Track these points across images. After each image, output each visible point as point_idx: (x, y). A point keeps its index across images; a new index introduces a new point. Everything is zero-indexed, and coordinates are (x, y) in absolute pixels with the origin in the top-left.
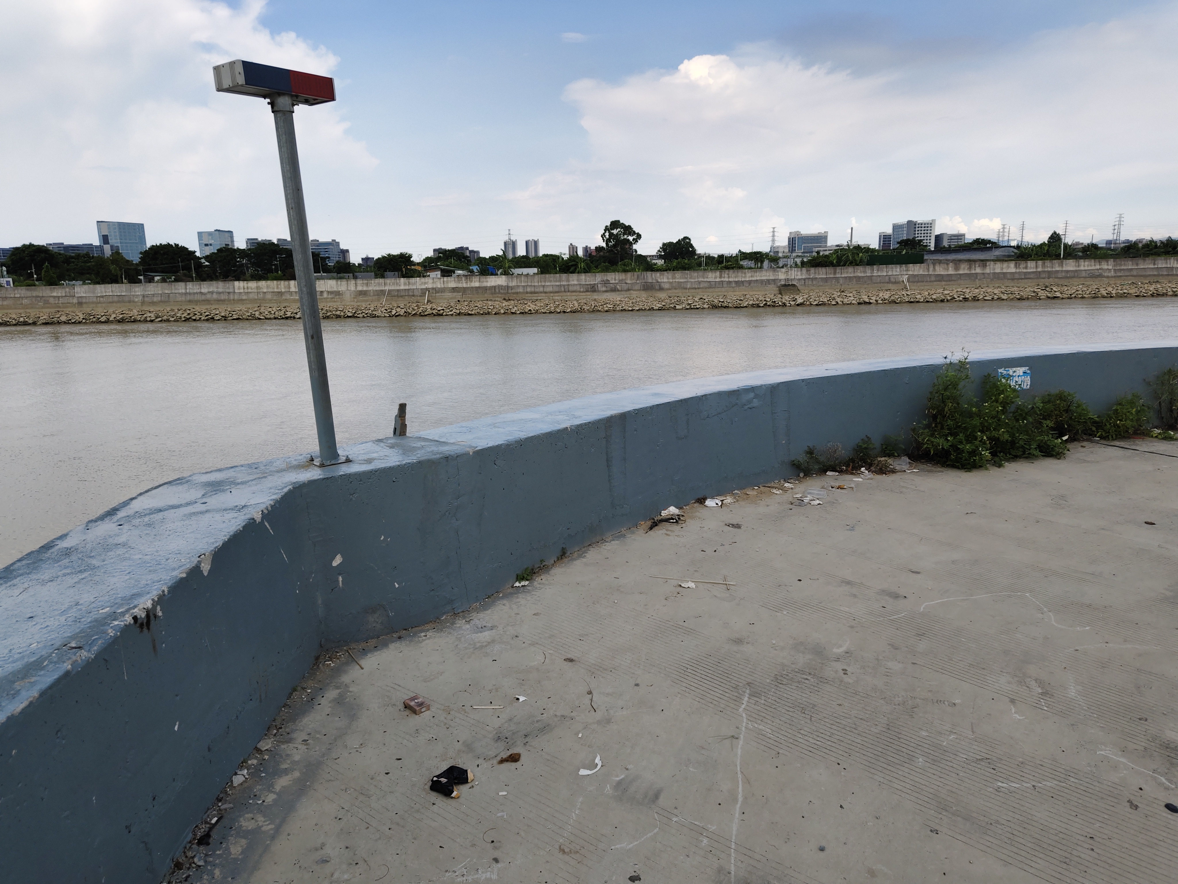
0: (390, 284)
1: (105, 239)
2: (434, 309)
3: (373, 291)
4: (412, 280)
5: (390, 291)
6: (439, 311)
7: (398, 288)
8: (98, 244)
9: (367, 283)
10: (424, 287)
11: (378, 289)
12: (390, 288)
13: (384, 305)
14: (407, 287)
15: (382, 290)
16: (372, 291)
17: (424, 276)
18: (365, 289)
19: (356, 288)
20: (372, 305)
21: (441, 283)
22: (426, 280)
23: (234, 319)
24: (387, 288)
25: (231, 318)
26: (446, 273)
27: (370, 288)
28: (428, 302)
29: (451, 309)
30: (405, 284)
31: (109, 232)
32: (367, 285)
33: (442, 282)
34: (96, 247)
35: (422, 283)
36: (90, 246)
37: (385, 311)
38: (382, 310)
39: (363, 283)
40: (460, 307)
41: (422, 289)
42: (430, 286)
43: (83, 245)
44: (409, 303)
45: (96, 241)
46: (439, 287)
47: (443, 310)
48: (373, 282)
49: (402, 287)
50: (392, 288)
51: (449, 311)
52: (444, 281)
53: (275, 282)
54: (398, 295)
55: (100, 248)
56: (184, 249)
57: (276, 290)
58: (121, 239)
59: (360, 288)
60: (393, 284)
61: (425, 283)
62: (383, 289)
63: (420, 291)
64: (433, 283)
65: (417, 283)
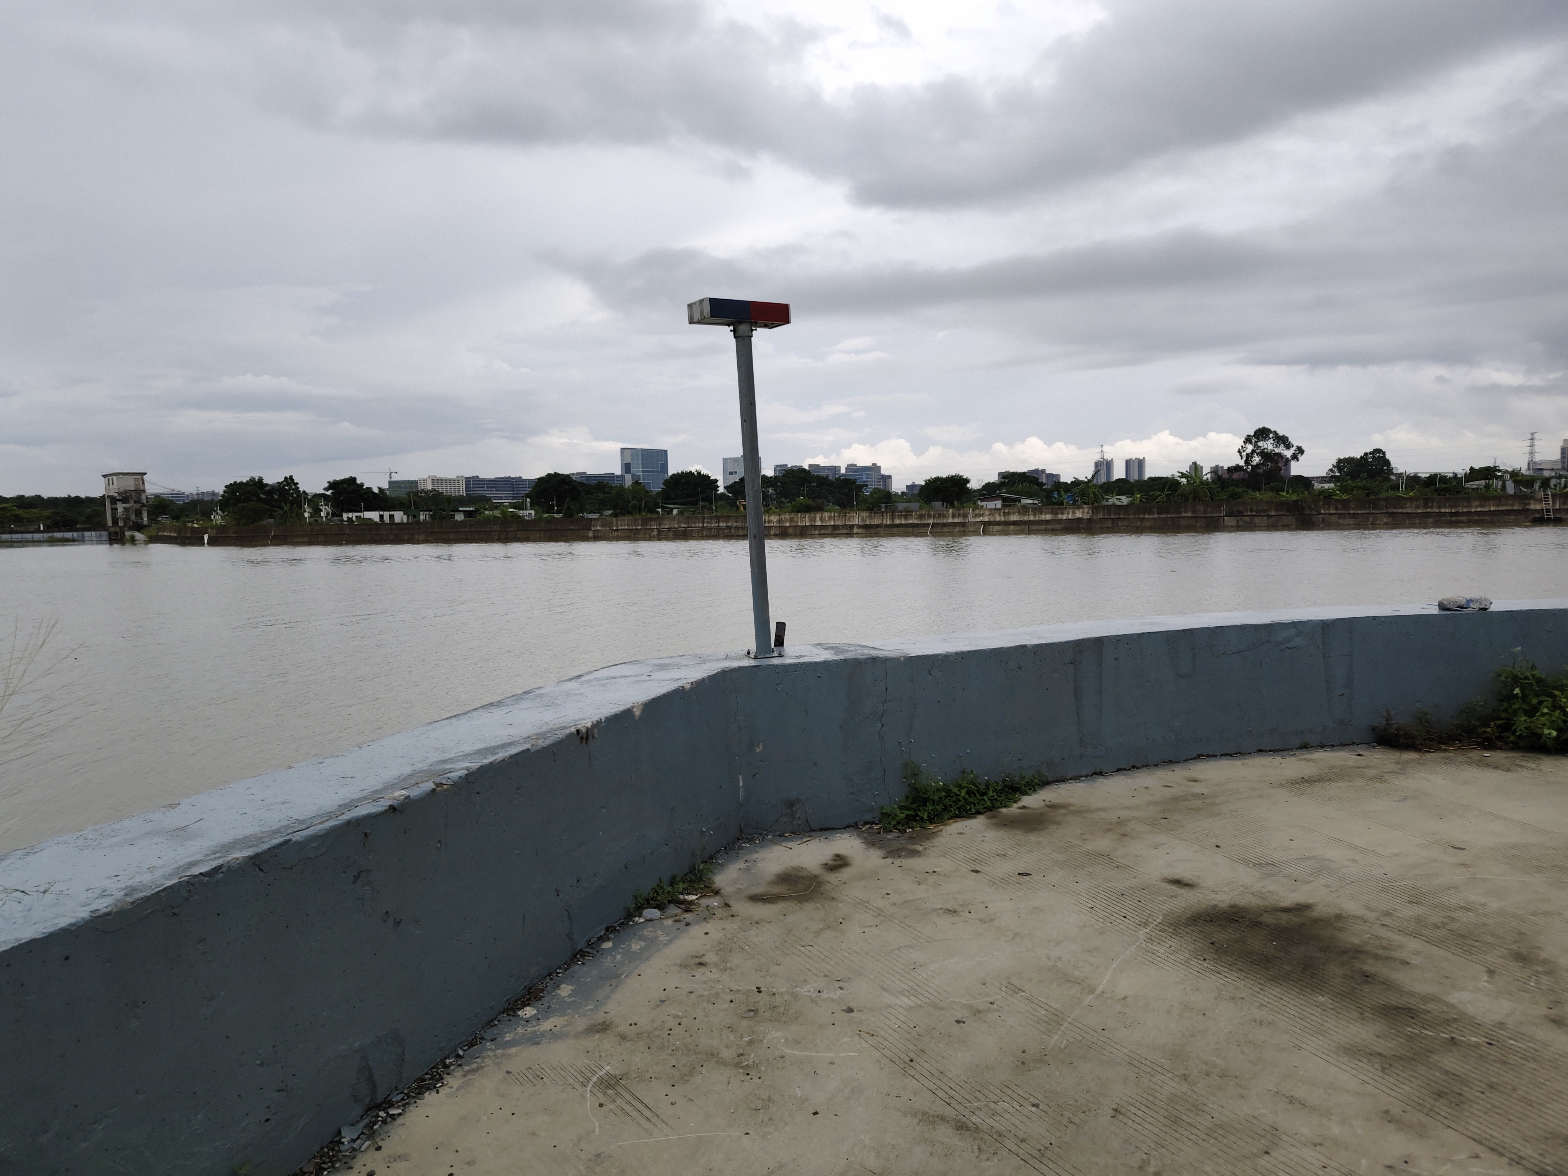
0: (934, 516)
1: (627, 467)
3: (914, 524)
4: (962, 511)
5: (934, 525)
7: (945, 521)
8: (620, 474)
9: (907, 515)
10: (978, 520)
11: (919, 522)
12: (935, 521)
14: (956, 520)
15: (925, 524)
16: (912, 525)
17: (978, 507)
18: (904, 522)
19: (893, 521)
21: (1000, 515)
22: (982, 511)
24: (931, 521)
26: (1009, 503)
27: (910, 521)
30: (954, 516)
31: (632, 460)
32: (906, 517)
33: (1002, 514)
34: (618, 476)
35: (976, 515)
36: (611, 476)
39: (901, 515)
41: (975, 523)
42: (986, 519)
43: (605, 474)
45: (618, 471)
46: (998, 520)
48: (913, 513)
49: (950, 520)
50: (938, 521)
52: (1004, 513)
53: (800, 514)
55: (621, 477)
56: (707, 477)
58: (643, 468)
59: (897, 521)
60: (940, 516)
61: (980, 515)
62: (926, 522)
63: (973, 525)
64: (990, 515)
65: (970, 516)
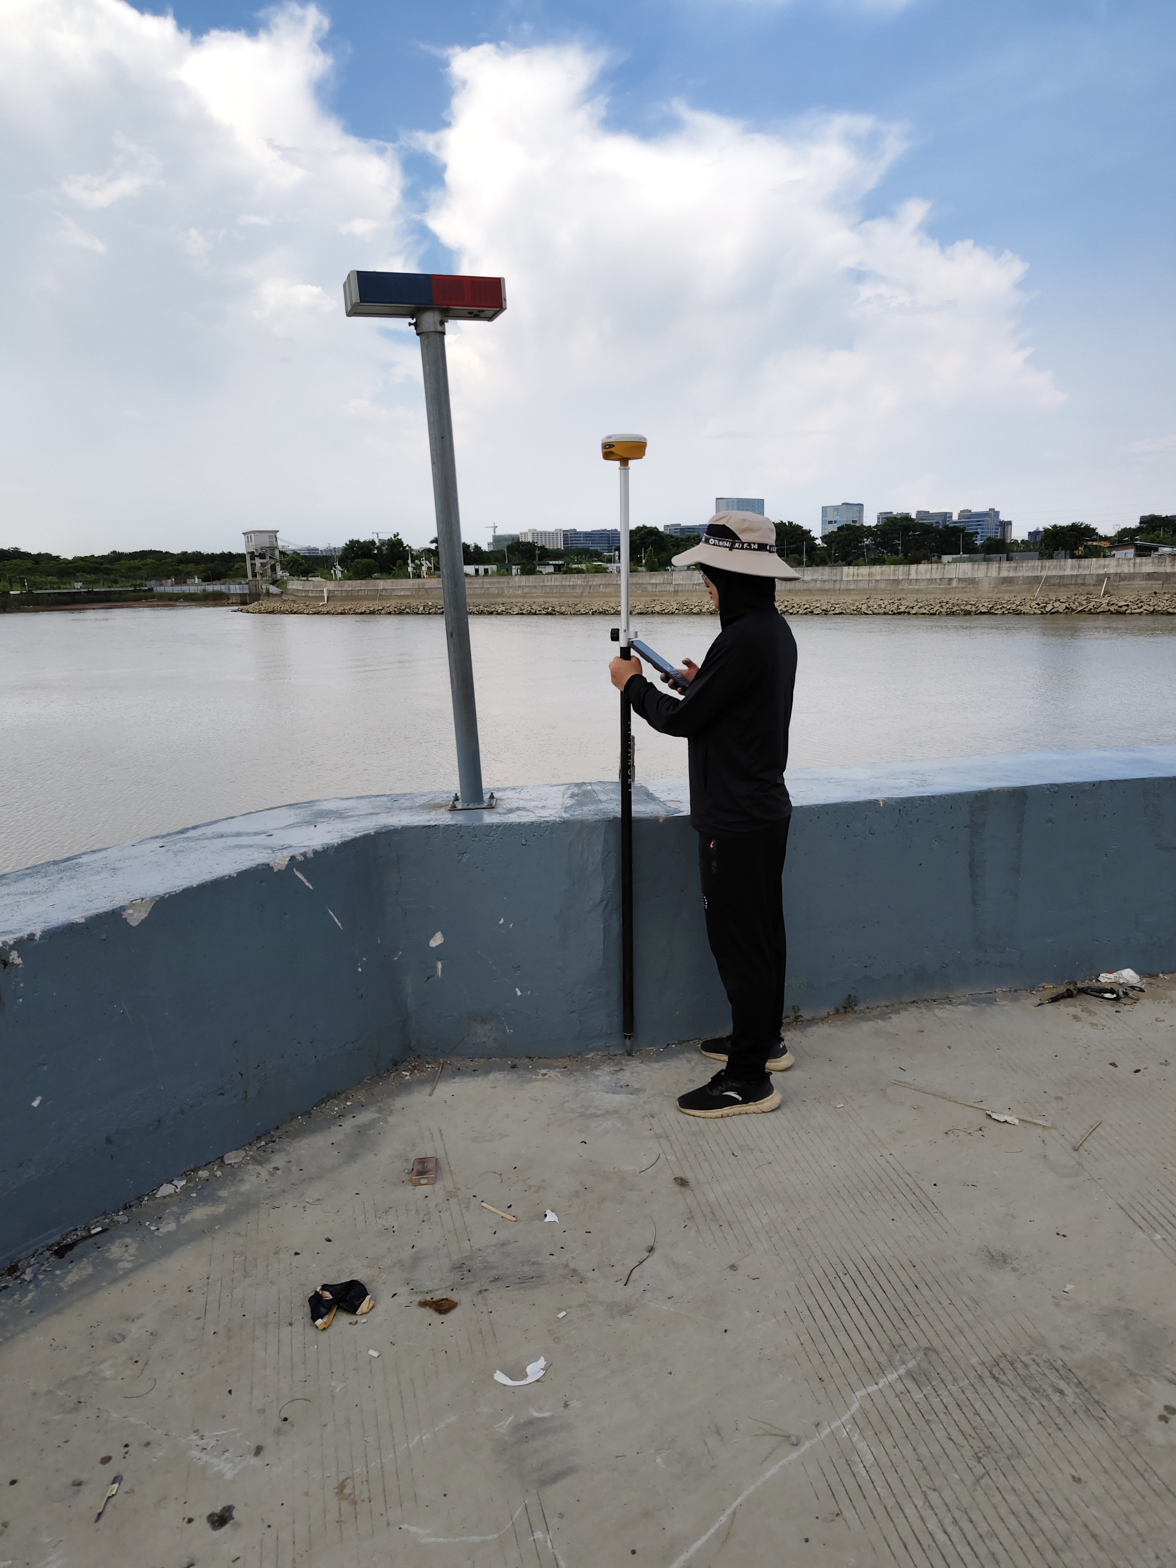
0: (1049, 568)
2: (1113, 604)
3: (1023, 577)
4: (1085, 562)
5: (1048, 578)
6: (1121, 607)
7: (1061, 573)
9: (1016, 567)
10: (1102, 572)
11: (1030, 574)
12: (1050, 574)
13: (1037, 598)
14: (1075, 572)
15: (1037, 577)
16: (1021, 578)
17: (1105, 556)
18: (1012, 574)
19: (999, 574)
20: (1019, 598)
21: (1129, 566)
22: (1107, 561)
23: (836, 614)
24: (1044, 573)
25: (833, 612)
26: (1143, 552)
27: (1020, 574)
28: (1104, 594)
29: (1140, 605)
30: (1073, 568)
32: (1016, 569)
33: (1132, 565)
35: (1100, 566)
37: (1036, 606)
38: (1032, 604)
39: (1010, 567)
40: (1156, 603)
41: (1098, 575)
42: (1112, 570)
44: (1076, 594)
46: (1126, 571)
47: (1127, 605)
48: (1024, 565)
49: (1068, 572)
50: (1053, 573)
51: (1136, 607)
52: (1134, 564)
53: (892, 567)
54: (1062, 582)
56: (803, 529)
57: (892, 578)
59: (1004, 574)
60: (1055, 568)
61: (1104, 566)
62: (1039, 575)
63: (1095, 578)
64: (1117, 566)
65: (1093, 566)
